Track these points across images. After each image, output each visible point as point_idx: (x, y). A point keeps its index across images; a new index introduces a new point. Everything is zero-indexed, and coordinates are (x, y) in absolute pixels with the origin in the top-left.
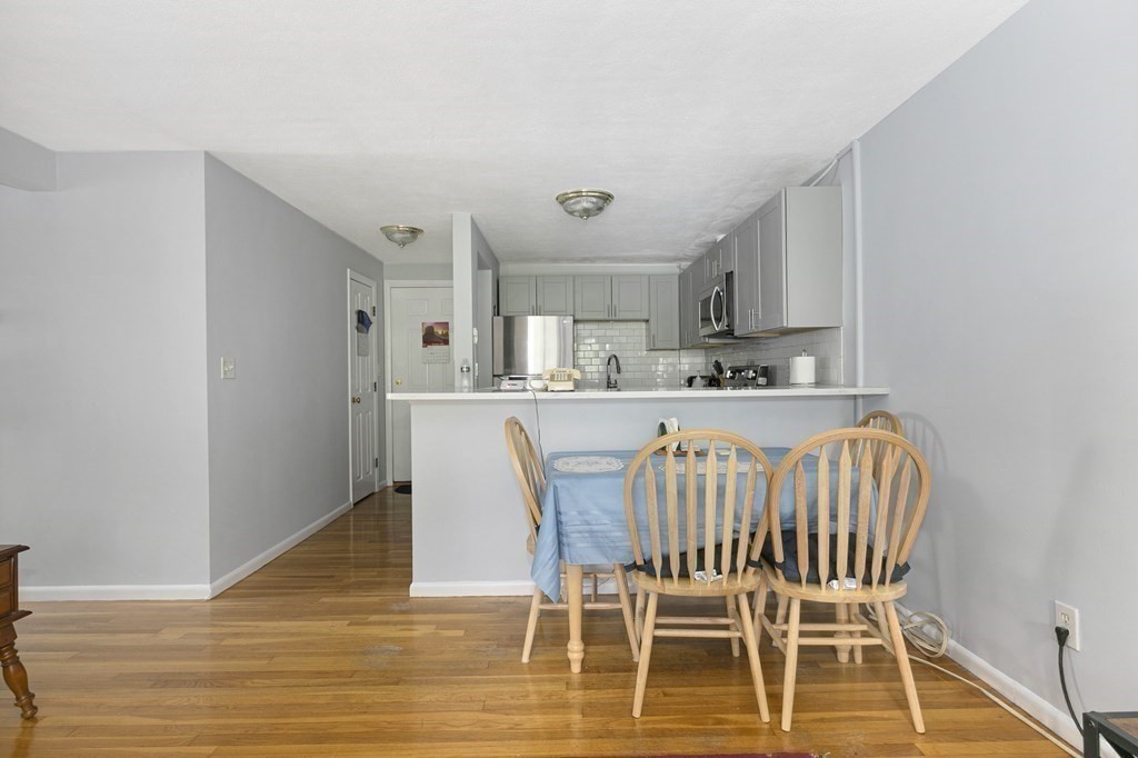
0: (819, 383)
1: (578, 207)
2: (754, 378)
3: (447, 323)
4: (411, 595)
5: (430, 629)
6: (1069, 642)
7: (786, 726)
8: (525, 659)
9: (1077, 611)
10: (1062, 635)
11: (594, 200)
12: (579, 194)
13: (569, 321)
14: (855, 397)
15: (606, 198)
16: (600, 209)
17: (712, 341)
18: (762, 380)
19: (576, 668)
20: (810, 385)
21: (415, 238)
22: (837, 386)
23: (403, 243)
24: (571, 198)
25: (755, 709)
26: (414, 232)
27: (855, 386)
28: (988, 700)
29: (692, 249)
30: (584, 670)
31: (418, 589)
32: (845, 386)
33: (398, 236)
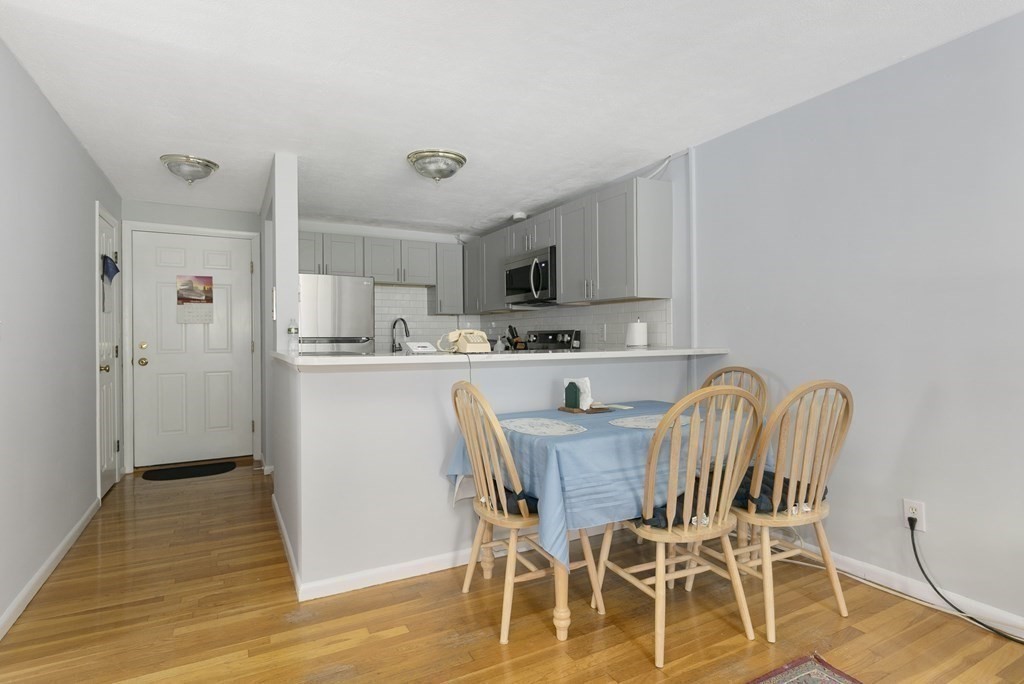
0: (649, 346)
1: (432, 167)
2: (569, 342)
3: (211, 278)
4: (301, 600)
5: (362, 634)
6: (918, 526)
7: (772, 638)
8: (504, 639)
9: (923, 504)
10: (912, 522)
11: (450, 162)
12: (434, 154)
13: (367, 283)
14: (689, 357)
15: (460, 161)
16: (452, 172)
17: (515, 307)
18: (576, 343)
19: (562, 635)
20: (643, 347)
21: (207, 174)
22: (666, 348)
23: (193, 178)
24: (427, 157)
25: (742, 631)
26: (209, 166)
27: (690, 347)
28: (850, 581)
29: (481, 222)
30: (570, 636)
31: (310, 588)
32: (674, 347)
33: (186, 169)
